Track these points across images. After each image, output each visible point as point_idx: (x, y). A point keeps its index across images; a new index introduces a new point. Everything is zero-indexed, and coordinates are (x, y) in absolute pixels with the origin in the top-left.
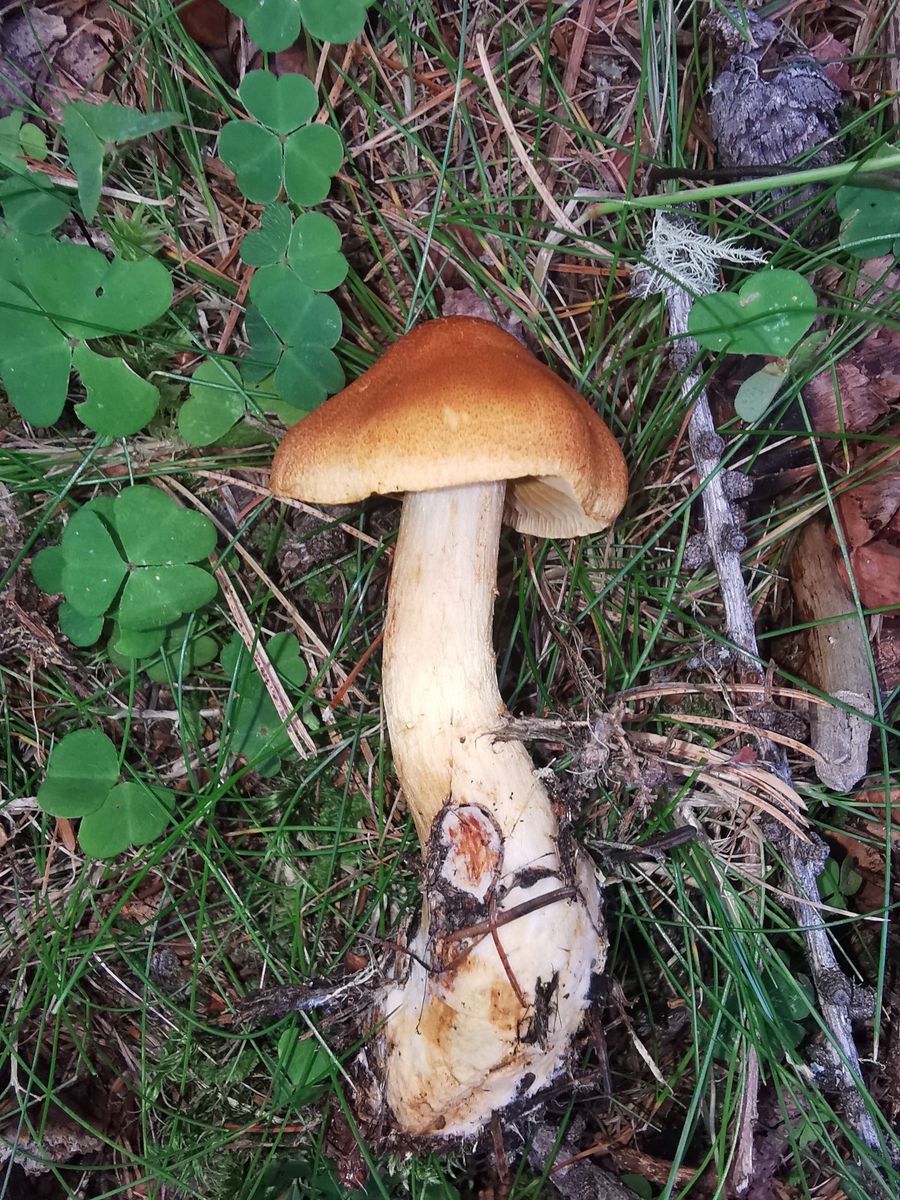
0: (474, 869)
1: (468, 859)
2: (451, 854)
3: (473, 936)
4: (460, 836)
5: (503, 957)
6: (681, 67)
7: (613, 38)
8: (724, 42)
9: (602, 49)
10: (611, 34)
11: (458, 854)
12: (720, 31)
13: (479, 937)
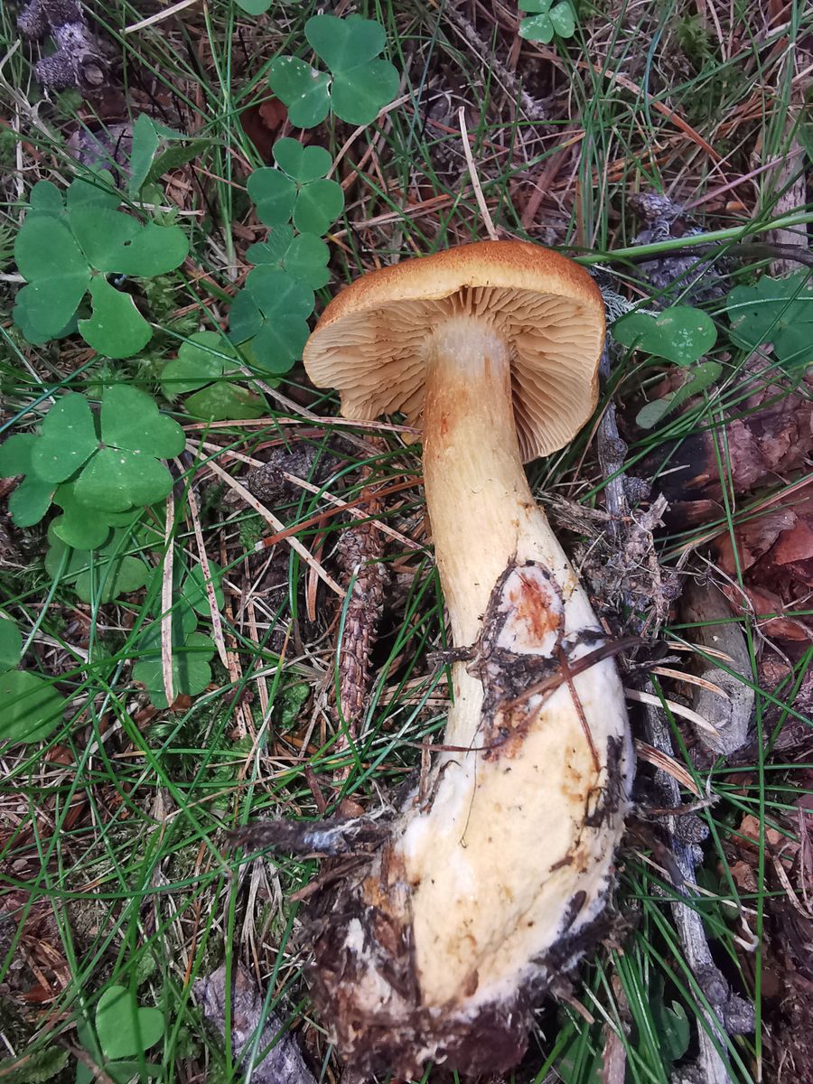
0: (537, 630)
1: (530, 621)
2: (510, 620)
3: (542, 692)
4: (521, 601)
5: (579, 707)
6: (611, 232)
7: (561, 205)
8: (645, 212)
9: (552, 212)
10: (560, 203)
11: (518, 618)
12: (642, 205)
13: (548, 692)
